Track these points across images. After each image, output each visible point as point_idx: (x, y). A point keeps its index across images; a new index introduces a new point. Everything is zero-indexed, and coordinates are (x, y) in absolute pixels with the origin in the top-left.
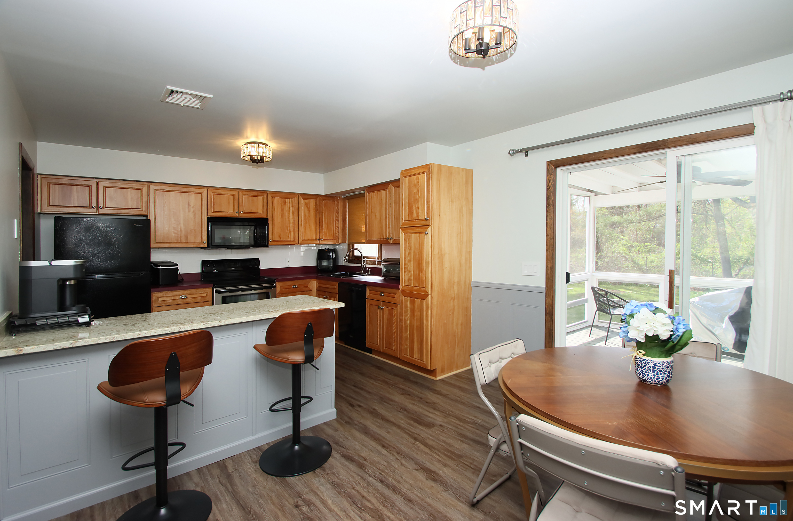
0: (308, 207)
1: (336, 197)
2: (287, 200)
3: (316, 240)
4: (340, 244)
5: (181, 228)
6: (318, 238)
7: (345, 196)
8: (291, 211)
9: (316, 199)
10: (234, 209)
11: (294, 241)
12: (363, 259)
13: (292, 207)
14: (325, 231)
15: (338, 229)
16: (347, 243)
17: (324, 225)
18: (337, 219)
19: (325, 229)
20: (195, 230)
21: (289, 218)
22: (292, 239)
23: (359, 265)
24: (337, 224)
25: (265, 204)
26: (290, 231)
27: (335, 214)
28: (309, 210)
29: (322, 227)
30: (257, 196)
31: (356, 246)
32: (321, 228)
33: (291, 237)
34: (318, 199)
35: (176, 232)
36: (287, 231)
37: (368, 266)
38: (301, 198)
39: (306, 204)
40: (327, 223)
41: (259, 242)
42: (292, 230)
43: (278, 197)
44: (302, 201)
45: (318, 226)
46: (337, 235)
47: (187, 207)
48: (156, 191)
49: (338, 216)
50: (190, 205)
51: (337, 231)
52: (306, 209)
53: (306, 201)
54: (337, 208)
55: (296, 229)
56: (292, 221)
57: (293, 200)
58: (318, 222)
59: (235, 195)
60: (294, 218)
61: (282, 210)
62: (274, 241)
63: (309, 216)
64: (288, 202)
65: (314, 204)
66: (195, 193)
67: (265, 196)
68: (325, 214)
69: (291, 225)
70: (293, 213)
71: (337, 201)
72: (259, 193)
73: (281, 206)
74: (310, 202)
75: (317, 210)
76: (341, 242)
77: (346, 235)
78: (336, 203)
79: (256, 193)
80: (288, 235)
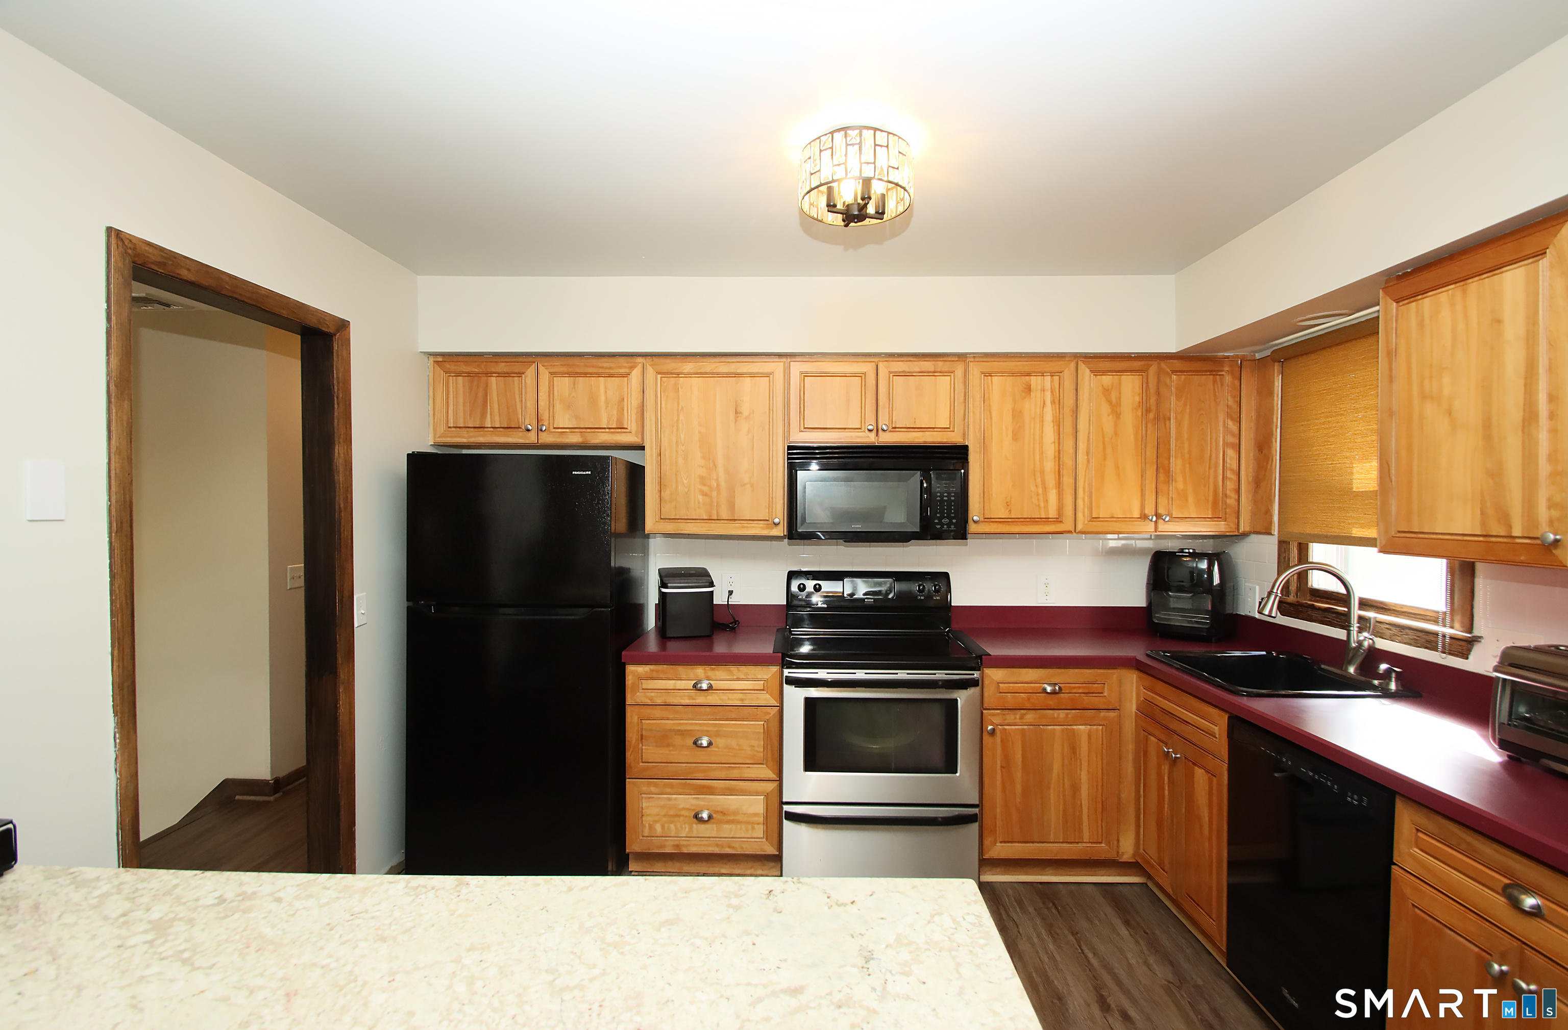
0: (1114, 400)
1: (1228, 357)
2: (1035, 381)
3: (1144, 517)
4: (1245, 535)
5: (717, 480)
6: (1149, 510)
7: (1268, 353)
8: (1049, 416)
9: (1143, 371)
10: (863, 419)
11: (1058, 520)
12: (1356, 612)
13: (1053, 402)
14: (1181, 486)
15: (1234, 477)
16: (1276, 531)
17: (1176, 464)
18: (1231, 439)
19: (1180, 479)
20: (752, 485)
21: (1041, 443)
22: (1052, 513)
23: (1338, 633)
24: (1231, 459)
25: (959, 398)
26: (1045, 488)
27: (1221, 424)
28: (1116, 413)
29: (1167, 472)
30: (933, 373)
31: (1319, 552)
32: (1162, 477)
33: (1046, 508)
34: (1153, 370)
35: (705, 489)
36: (1033, 488)
37: (1382, 644)
38: (1088, 371)
39: (1106, 391)
40: (1187, 456)
41: (937, 524)
42: (1051, 481)
43: (1002, 373)
44: (1087, 380)
45: (1151, 472)
46: (1231, 502)
47: (732, 417)
48: (661, 378)
49: (1235, 429)
50: (741, 413)
51: (1230, 485)
52: (1105, 409)
53: (1107, 380)
54: (1231, 403)
55: (1067, 480)
56: (1050, 450)
57: (1056, 378)
58: (1151, 453)
59: (865, 374)
60: (1059, 441)
61: (1017, 415)
62: (988, 520)
63: (1116, 434)
64: (1039, 387)
65: (1138, 389)
66: (752, 375)
67: (959, 372)
68: (1179, 424)
69: (1049, 466)
70: (1058, 423)
71: (1231, 372)
72: (940, 364)
73: (1014, 401)
74: (1120, 384)
75: (1148, 411)
76: (1247, 529)
77: (1271, 502)
78: (1228, 379)
79: (928, 365)
80: (1038, 499)
